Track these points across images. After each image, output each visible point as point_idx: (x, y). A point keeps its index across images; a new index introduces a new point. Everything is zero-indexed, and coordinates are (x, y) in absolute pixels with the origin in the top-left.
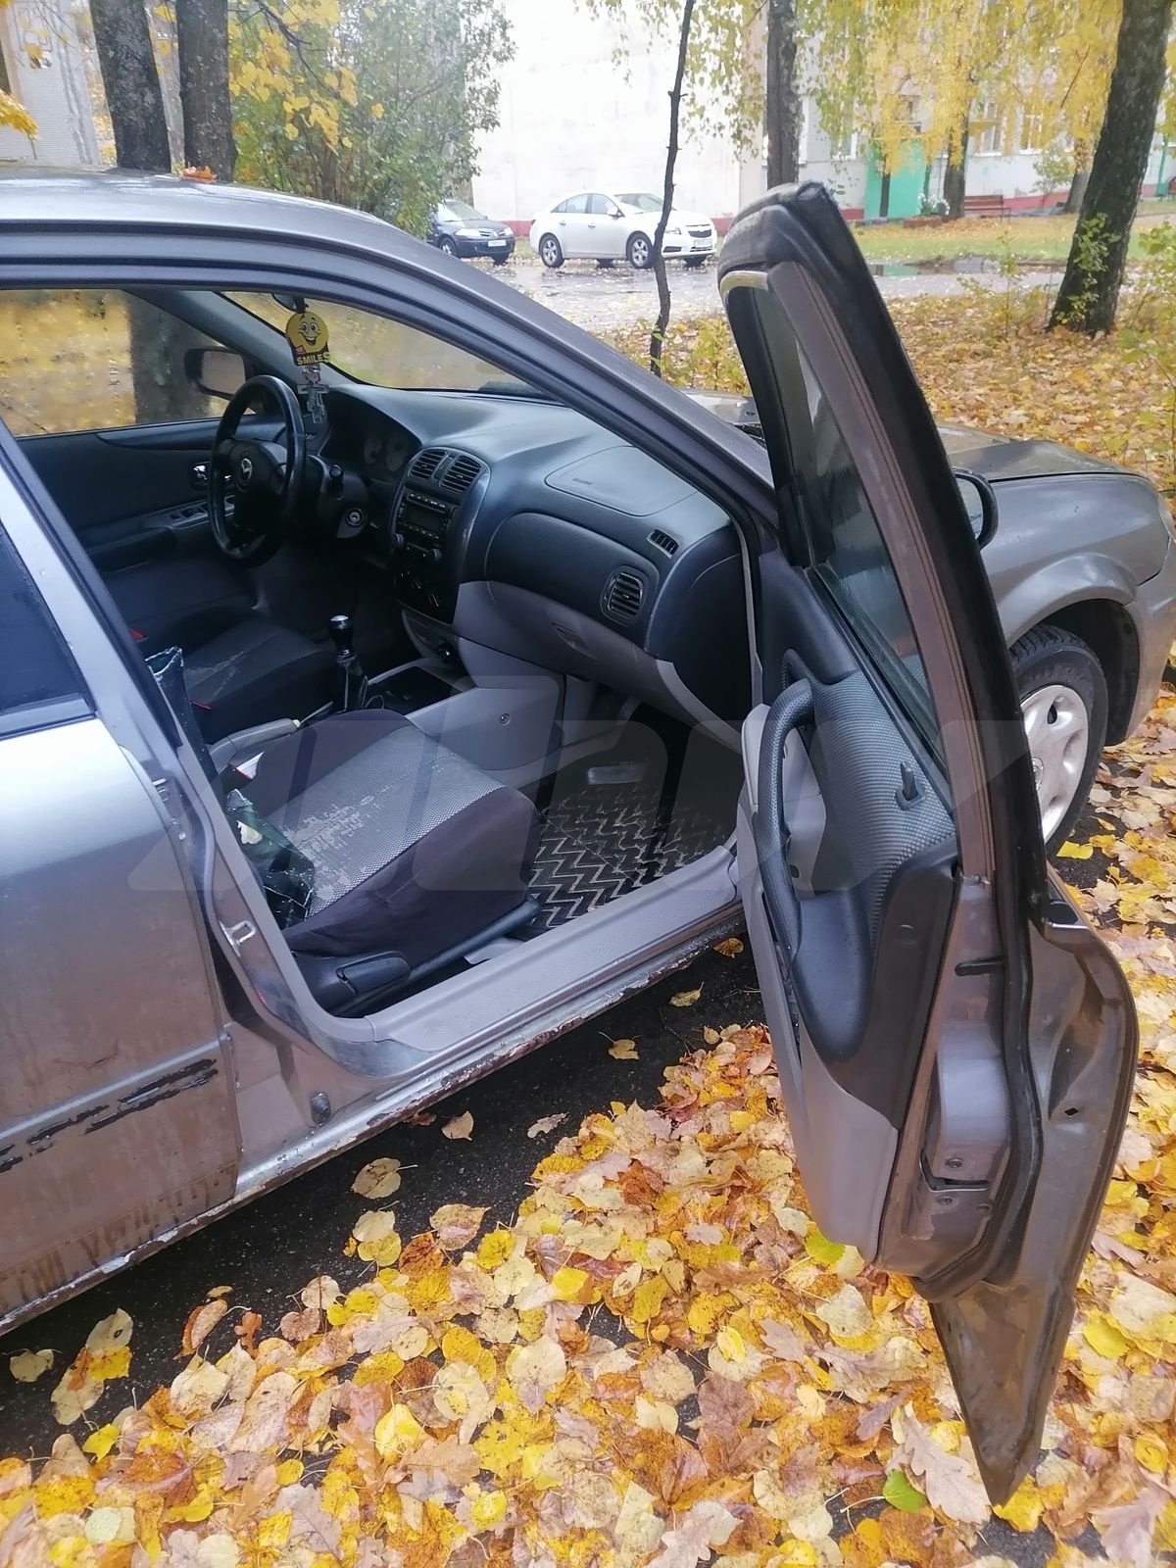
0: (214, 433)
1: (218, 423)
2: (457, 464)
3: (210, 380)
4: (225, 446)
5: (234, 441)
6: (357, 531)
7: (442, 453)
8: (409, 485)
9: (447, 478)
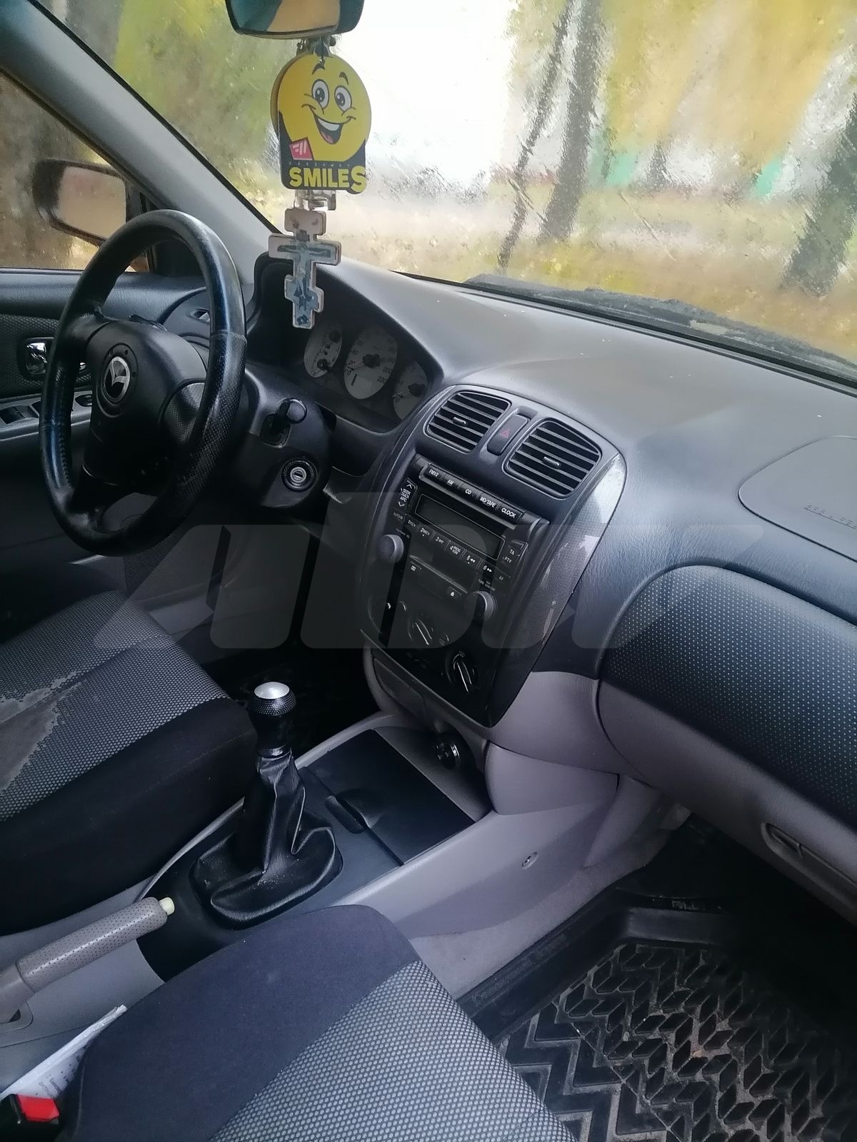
0: (66, 295)
1: (76, 279)
2: (539, 432)
3: (69, 210)
4: (83, 325)
5: (99, 318)
6: (297, 499)
7: (503, 404)
8: (424, 449)
9: (518, 456)
